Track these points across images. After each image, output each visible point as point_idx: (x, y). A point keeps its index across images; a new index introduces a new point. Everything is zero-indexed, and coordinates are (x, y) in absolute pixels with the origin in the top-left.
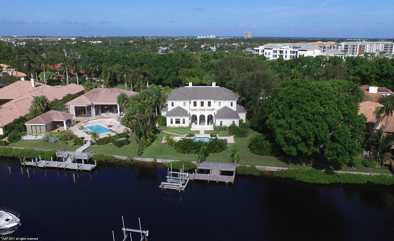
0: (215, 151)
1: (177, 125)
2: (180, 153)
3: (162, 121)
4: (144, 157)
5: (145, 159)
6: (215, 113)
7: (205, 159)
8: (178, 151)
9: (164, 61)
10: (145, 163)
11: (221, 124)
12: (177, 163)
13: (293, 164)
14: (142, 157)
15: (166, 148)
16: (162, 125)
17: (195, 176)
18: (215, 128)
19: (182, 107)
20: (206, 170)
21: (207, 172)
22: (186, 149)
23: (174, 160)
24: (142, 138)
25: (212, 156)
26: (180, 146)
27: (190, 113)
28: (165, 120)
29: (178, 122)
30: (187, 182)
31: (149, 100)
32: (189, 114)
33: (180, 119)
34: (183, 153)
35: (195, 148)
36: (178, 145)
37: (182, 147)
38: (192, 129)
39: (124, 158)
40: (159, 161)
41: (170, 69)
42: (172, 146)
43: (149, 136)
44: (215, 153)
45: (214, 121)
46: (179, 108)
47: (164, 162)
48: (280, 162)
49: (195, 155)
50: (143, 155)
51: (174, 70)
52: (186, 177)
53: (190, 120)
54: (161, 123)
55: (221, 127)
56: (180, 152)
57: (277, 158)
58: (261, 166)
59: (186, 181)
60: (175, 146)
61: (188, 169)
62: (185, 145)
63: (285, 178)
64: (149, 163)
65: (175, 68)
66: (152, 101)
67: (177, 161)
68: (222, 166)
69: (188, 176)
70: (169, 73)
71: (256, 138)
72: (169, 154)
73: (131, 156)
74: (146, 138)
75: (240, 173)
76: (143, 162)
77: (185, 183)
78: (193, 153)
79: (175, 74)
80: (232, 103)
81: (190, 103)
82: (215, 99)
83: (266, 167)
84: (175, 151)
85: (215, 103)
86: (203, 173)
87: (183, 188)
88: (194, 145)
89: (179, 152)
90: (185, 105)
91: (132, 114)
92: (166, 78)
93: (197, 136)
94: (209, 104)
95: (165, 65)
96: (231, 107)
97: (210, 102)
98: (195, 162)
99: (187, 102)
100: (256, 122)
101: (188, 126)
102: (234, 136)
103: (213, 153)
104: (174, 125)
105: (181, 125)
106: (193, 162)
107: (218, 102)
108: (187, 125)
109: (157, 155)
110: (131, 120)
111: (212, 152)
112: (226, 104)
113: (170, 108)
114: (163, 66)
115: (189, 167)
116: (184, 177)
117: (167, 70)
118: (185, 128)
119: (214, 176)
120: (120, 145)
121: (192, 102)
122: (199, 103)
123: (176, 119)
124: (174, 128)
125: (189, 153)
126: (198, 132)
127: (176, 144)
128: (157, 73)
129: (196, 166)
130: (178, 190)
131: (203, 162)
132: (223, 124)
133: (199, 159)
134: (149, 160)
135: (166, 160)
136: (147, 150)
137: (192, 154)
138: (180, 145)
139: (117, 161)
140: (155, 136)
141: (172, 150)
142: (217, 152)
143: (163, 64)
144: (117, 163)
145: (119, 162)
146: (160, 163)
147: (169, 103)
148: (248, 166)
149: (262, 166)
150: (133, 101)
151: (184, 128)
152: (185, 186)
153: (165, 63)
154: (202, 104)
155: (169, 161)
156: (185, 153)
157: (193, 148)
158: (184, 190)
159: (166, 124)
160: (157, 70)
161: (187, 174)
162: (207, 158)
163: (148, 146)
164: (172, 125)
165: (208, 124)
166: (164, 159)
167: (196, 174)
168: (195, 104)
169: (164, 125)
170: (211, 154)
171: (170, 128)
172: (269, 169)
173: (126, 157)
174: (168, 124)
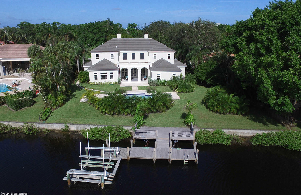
0: (157, 111)
1: (103, 81)
2: (105, 115)
3: (84, 76)
4: (49, 123)
5: (52, 125)
6: (150, 66)
7: (144, 123)
8: (102, 112)
9: (93, 28)
10: (50, 132)
11: (159, 77)
12: (99, 131)
13: (273, 125)
14: (47, 123)
15: (85, 109)
16: (84, 82)
17: (130, 151)
18: (151, 83)
19: (109, 59)
20: (148, 139)
21: (151, 143)
22: (113, 109)
23: (96, 126)
24: (50, 96)
25: (153, 117)
26: (105, 105)
27: (119, 66)
28: (87, 74)
29: (104, 76)
30: (117, 165)
31: (68, 52)
32: (117, 66)
33: (106, 73)
34: (109, 115)
35: (127, 107)
36: (102, 103)
37: (109, 105)
38: (122, 85)
39: (18, 125)
40: (73, 128)
41: (98, 36)
42: (94, 106)
43: (60, 92)
44: (156, 114)
45: (149, 75)
46: (105, 61)
47: (81, 129)
48: (253, 122)
49: (128, 116)
50: (49, 119)
51: (102, 37)
52: (115, 155)
53: (119, 75)
54: (83, 79)
55: (159, 81)
56: (106, 113)
57: (247, 117)
58: (229, 129)
59: (115, 162)
60: (98, 105)
61: (118, 139)
62: (113, 103)
63: (271, 146)
64: (57, 132)
65: (103, 34)
66: (72, 54)
67: (101, 127)
68: (174, 132)
69: (118, 153)
70: (97, 40)
71: (215, 91)
72: (88, 117)
73: (30, 123)
74: (56, 95)
75: (202, 142)
76: (48, 130)
77: (114, 166)
78: (126, 114)
79: (104, 40)
80: (169, 55)
81: (119, 55)
82: (149, 50)
83: (236, 131)
84: (99, 112)
85: (149, 55)
86: (143, 147)
87: (109, 179)
88: (126, 102)
89: (104, 113)
90: (112, 58)
91: (41, 66)
92: (94, 44)
93: (129, 92)
94: (142, 57)
95: (93, 31)
96: (168, 60)
97: (144, 53)
98: (129, 129)
99: (116, 54)
100: (203, 74)
101: (117, 81)
102: (177, 91)
103: (155, 113)
104: (100, 80)
105: (108, 80)
106: (126, 128)
107: (153, 53)
108: (115, 80)
109: (70, 119)
110: (39, 74)
111: (152, 112)
112: (162, 55)
113: (94, 61)
114: (92, 32)
115: (120, 135)
116: (112, 155)
117: (95, 36)
118: (113, 84)
119: (162, 150)
120: (17, 106)
121: (122, 54)
122: (129, 55)
123: (101, 73)
124: (99, 85)
125: (119, 114)
126: (130, 88)
127: (99, 103)
128: (86, 39)
129: (131, 134)
130: (101, 184)
131: (141, 128)
132: (161, 77)
133: (134, 123)
134: (58, 127)
135: (84, 126)
136: (57, 113)
137: (124, 116)
138: (105, 102)
139: (6, 131)
140: (73, 94)
141: (93, 110)
142: (159, 112)
143: (91, 30)
144: (6, 133)
145: (10, 132)
146: (75, 131)
147: (93, 55)
148: (209, 130)
149: (231, 130)
150: (47, 53)
151: (111, 84)
152: (112, 175)
153: (93, 30)
154: (134, 57)
155: (88, 127)
156: (113, 115)
157: (125, 106)
158: (110, 183)
159: (89, 80)
160: (85, 36)
161: (117, 150)
162: (146, 120)
163: (59, 106)
164: (96, 81)
165: (141, 80)
166: (80, 125)
167: (132, 148)
168: (125, 57)
169: (86, 82)
170: (151, 115)
171: (93, 84)
172: (241, 133)
173: (22, 124)
174: (92, 79)
